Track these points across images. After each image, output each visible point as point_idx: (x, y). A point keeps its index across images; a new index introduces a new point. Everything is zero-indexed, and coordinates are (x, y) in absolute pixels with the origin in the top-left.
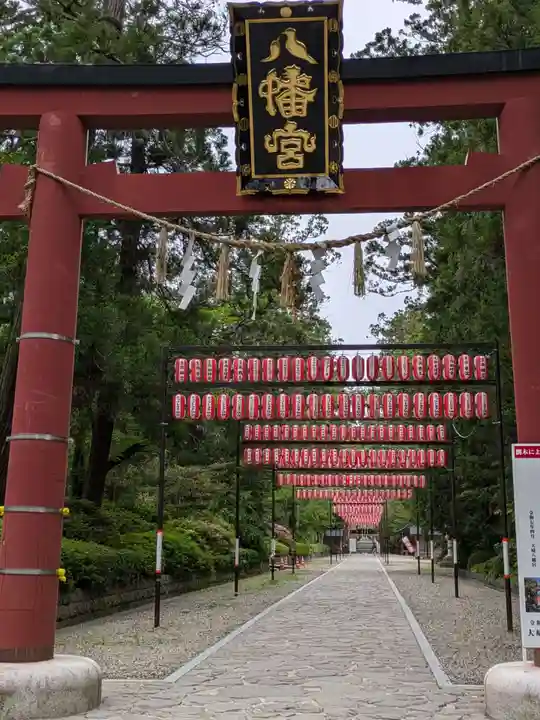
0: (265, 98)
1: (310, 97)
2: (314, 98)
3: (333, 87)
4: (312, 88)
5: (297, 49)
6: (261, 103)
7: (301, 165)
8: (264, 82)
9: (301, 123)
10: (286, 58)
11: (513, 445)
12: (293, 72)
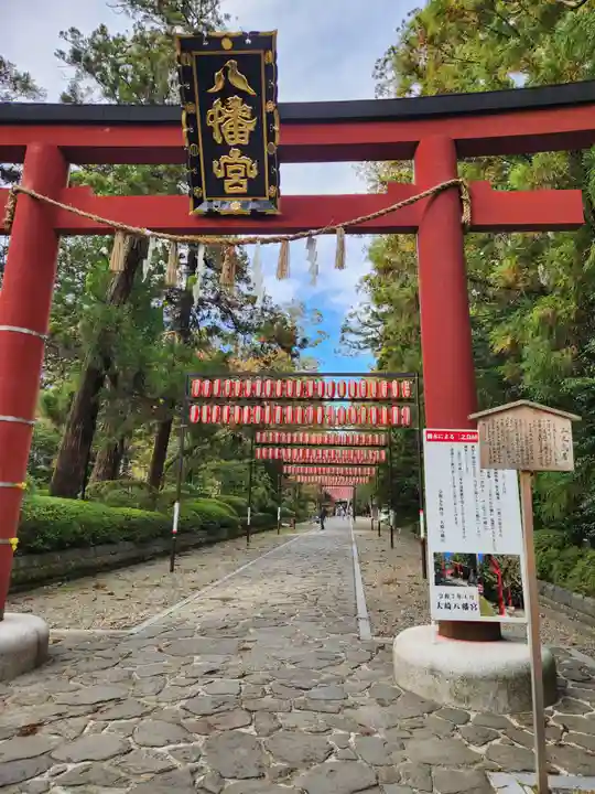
0: (211, 127)
1: (250, 126)
2: (255, 127)
4: (253, 117)
6: (208, 131)
7: (244, 190)
8: (210, 112)
9: (244, 150)
10: (229, 90)
11: (424, 431)
12: (234, 101)
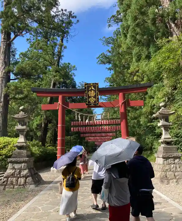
3: (98, 93)
4: (95, 93)
5: (93, 88)
6: (88, 95)
7: (94, 102)
8: (89, 92)
9: (94, 97)
10: (92, 89)
12: (92, 91)
